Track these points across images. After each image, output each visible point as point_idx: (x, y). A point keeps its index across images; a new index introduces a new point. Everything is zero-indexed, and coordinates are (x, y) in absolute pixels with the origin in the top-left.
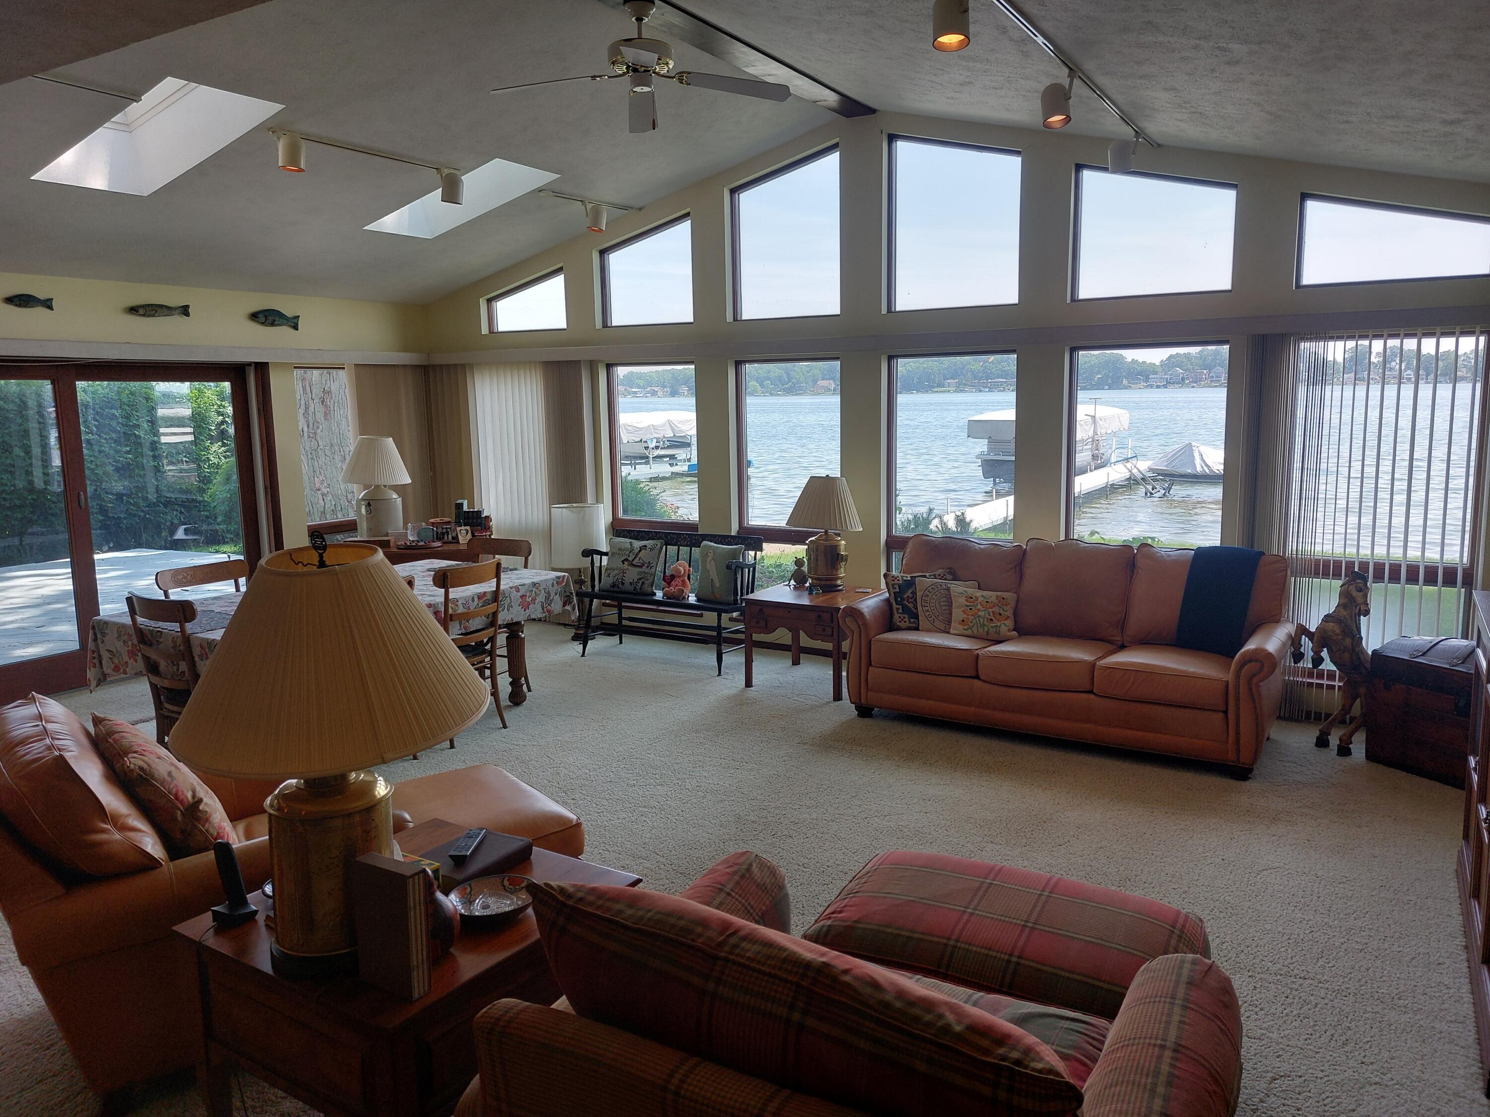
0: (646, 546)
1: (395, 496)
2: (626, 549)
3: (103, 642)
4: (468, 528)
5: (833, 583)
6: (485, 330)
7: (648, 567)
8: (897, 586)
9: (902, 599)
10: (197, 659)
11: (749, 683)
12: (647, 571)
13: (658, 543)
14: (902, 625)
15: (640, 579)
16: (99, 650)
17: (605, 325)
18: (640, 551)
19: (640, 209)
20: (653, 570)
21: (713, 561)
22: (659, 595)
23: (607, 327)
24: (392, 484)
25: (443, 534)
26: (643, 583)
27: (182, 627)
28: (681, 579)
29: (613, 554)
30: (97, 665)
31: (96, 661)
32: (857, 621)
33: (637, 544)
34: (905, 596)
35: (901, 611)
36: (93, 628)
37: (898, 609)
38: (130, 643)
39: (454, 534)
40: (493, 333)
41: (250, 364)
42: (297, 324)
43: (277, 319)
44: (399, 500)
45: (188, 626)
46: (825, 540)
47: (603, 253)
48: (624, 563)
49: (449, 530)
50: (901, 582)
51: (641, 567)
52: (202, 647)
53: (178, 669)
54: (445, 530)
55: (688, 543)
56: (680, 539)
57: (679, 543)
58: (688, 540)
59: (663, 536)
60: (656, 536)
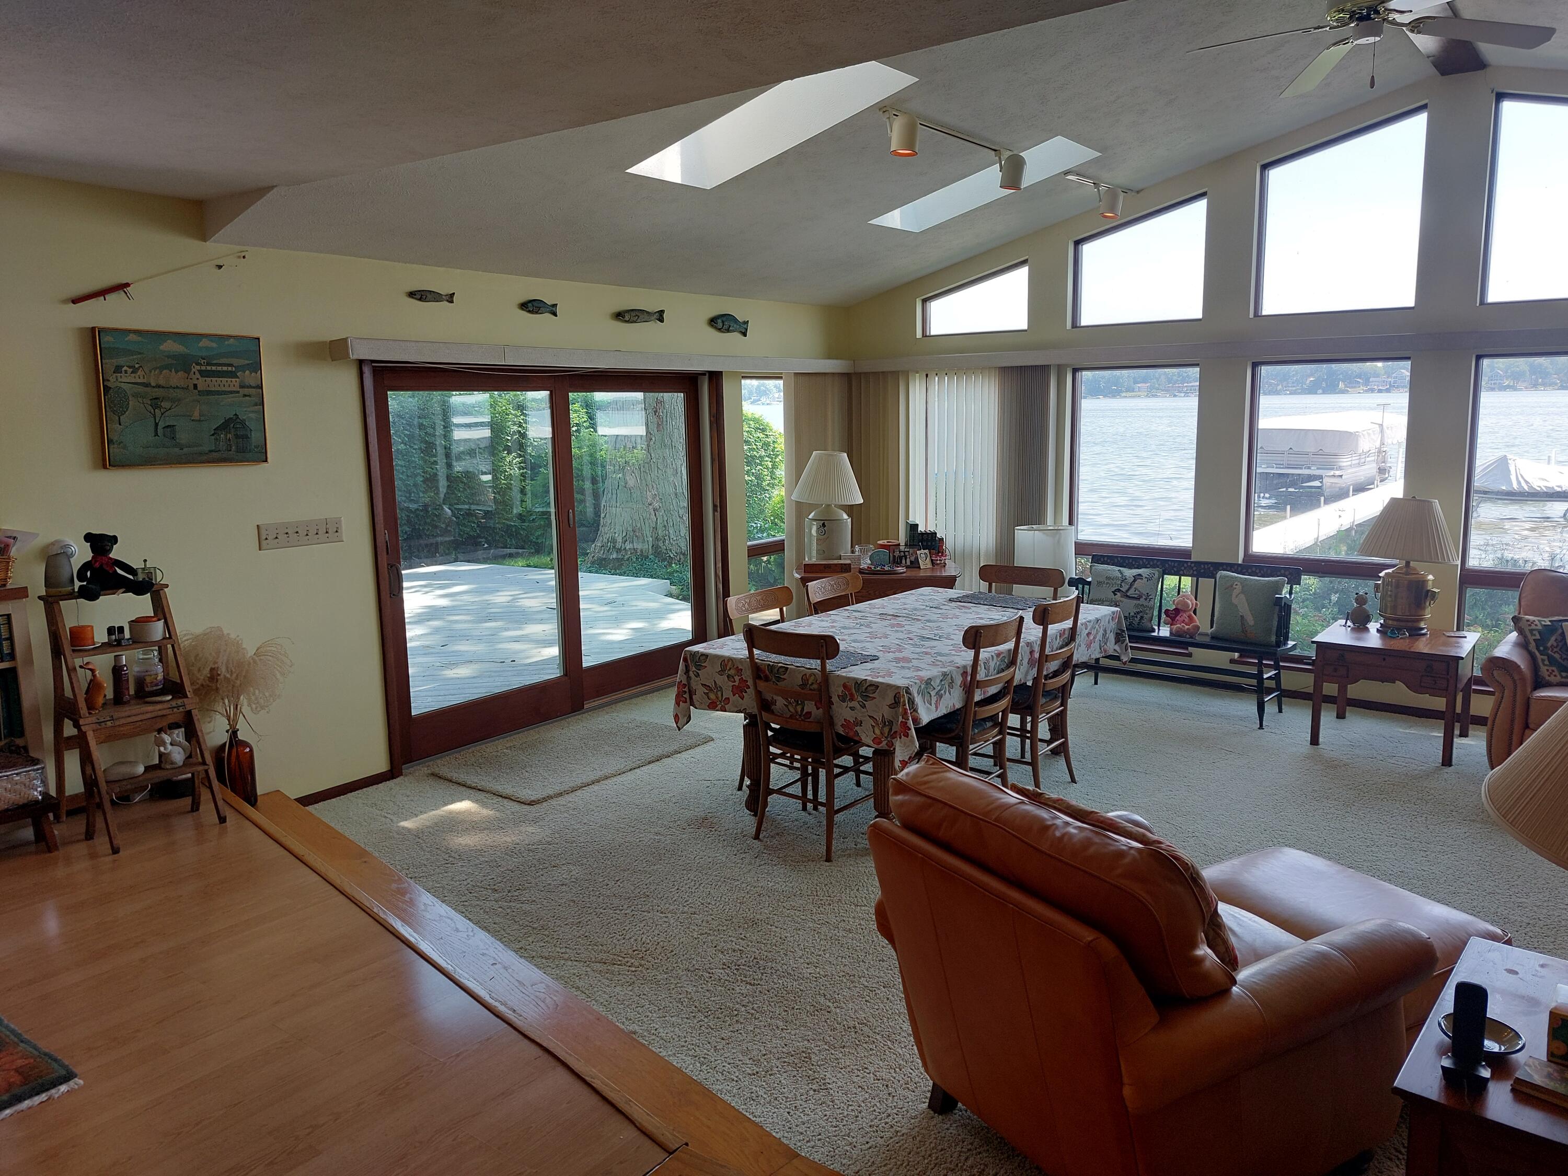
0: (1140, 575)
1: (845, 516)
2: (1117, 578)
3: (697, 675)
4: (927, 551)
5: (1415, 624)
6: (919, 334)
7: (1146, 599)
8: (1536, 633)
9: (1546, 648)
10: (835, 699)
11: (1315, 740)
12: (1145, 603)
13: (1156, 572)
14: (1552, 679)
15: (1138, 613)
16: (689, 684)
17: (1075, 325)
18: (1134, 581)
19: (1138, 192)
20: (1152, 603)
21: (1242, 596)
22: (1165, 632)
23: (1076, 327)
24: (841, 503)
25: (901, 558)
26: (1142, 617)
27: (823, 665)
28: (1187, 614)
29: (1099, 583)
30: (688, 700)
31: (687, 696)
32: (1511, 675)
33: (1129, 573)
34: (1549, 645)
35: (1547, 662)
36: (685, 660)
37: (1543, 660)
38: (737, 678)
39: (913, 559)
40: (926, 336)
41: (703, 374)
42: (747, 330)
43: (732, 325)
44: (849, 520)
45: (830, 665)
46: (1407, 574)
47: (1078, 243)
48: (1115, 594)
49: (907, 553)
50: (1540, 627)
51: (1138, 599)
52: (845, 686)
53: (803, 709)
54: (902, 554)
55: (1195, 573)
56: (1183, 568)
57: (1181, 572)
58: (1195, 568)
59: (1158, 563)
60: (1149, 564)
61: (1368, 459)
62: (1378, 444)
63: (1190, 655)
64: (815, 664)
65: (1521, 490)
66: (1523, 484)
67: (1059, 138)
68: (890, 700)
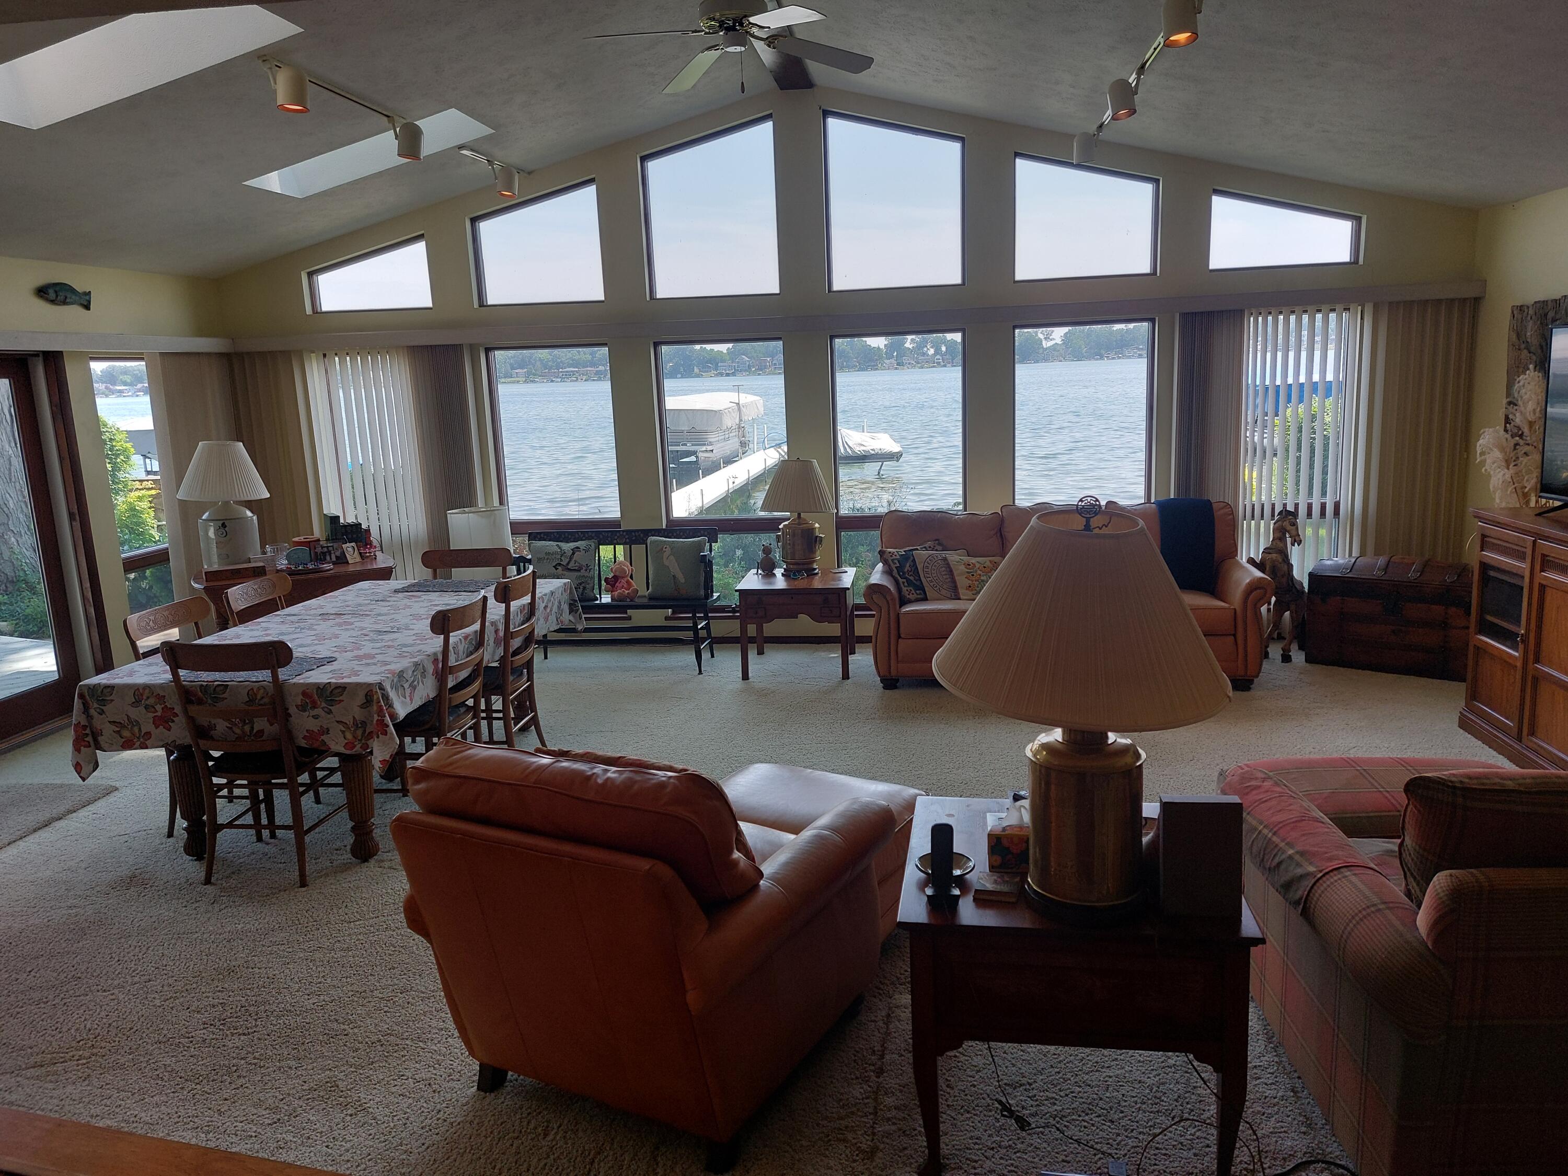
0: (578, 548)
1: (249, 514)
2: (556, 553)
3: (102, 712)
4: (353, 544)
5: (810, 566)
6: (309, 310)
7: (586, 570)
8: (896, 561)
9: (904, 573)
10: (293, 710)
11: (745, 676)
12: (586, 574)
13: (592, 543)
14: (912, 597)
15: (581, 584)
16: (90, 723)
17: (482, 304)
18: (573, 554)
19: (529, 173)
20: (592, 572)
21: (672, 557)
22: (606, 599)
23: (484, 306)
24: (243, 499)
25: (324, 554)
26: (584, 588)
27: (275, 676)
28: (625, 579)
29: (539, 560)
30: (92, 743)
31: (89, 739)
33: (568, 547)
34: (906, 570)
35: (906, 584)
36: (81, 696)
37: (903, 583)
38: (159, 708)
39: (338, 554)
40: (317, 313)
41: (36, 354)
42: (89, 302)
43: (68, 296)
44: (255, 518)
45: (283, 673)
46: (799, 524)
47: (474, 220)
48: (557, 569)
49: (331, 549)
50: (898, 557)
51: (579, 571)
52: (304, 694)
53: (252, 728)
54: (325, 550)
55: (628, 540)
56: (616, 537)
57: (615, 541)
58: (627, 537)
59: (593, 535)
60: (584, 536)
61: (731, 435)
62: (737, 421)
63: (629, 618)
64: (263, 676)
65: (847, 454)
66: (848, 450)
67: (453, 112)
68: (360, 699)
